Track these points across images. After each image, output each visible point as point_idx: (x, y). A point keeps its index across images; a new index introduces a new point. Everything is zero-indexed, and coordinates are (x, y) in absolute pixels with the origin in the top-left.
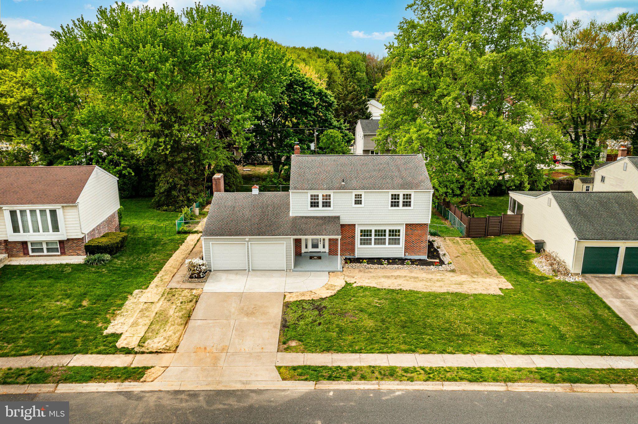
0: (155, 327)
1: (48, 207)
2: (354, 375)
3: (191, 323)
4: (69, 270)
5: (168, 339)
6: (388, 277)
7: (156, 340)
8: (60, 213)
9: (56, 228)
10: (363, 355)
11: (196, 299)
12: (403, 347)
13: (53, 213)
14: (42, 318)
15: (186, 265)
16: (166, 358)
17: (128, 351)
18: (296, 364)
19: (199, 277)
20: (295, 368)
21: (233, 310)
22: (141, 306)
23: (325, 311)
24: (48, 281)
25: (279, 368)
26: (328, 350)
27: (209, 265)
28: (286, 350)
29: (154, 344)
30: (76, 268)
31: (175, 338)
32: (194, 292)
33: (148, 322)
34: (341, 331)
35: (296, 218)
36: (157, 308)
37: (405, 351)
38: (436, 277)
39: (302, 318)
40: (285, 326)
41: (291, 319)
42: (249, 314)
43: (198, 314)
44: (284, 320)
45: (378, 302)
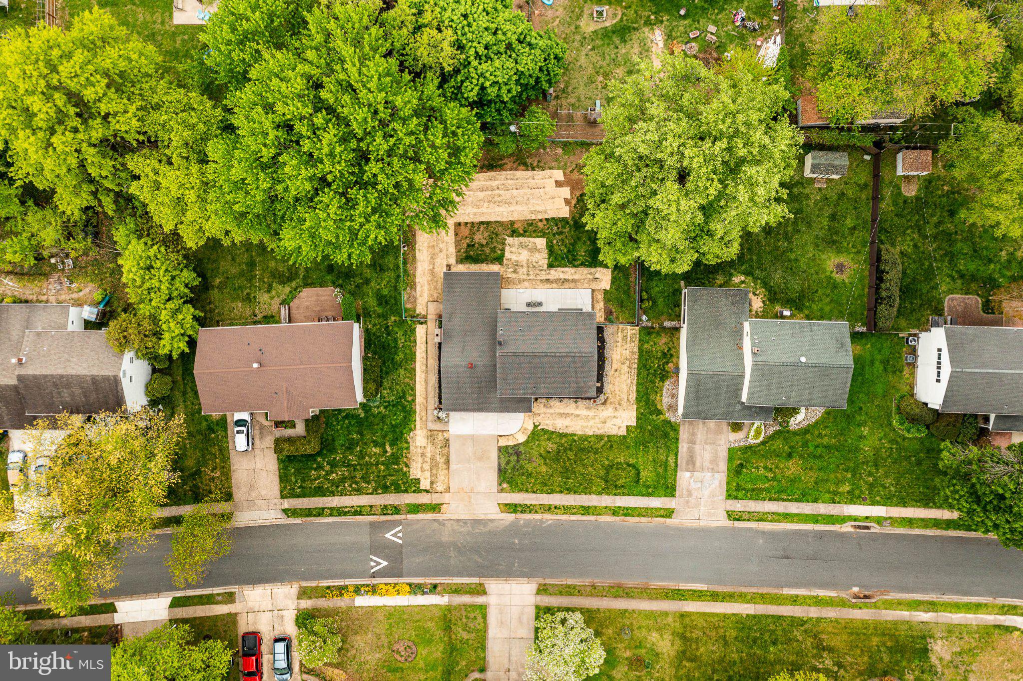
0: (434, 471)
3: (452, 467)
5: (443, 482)
6: (561, 414)
7: (438, 484)
10: (538, 495)
11: (447, 444)
12: (557, 489)
17: (427, 491)
18: (506, 502)
20: (506, 505)
21: (470, 455)
22: (420, 450)
23: (521, 457)
25: (499, 505)
31: (446, 480)
32: (445, 434)
36: (428, 453)
37: (558, 492)
38: (591, 413)
39: (508, 462)
40: (500, 470)
41: (503, 465)
42: (480, 459)
43: (452, 458)
44: (499, 464)
45: (551, 446)
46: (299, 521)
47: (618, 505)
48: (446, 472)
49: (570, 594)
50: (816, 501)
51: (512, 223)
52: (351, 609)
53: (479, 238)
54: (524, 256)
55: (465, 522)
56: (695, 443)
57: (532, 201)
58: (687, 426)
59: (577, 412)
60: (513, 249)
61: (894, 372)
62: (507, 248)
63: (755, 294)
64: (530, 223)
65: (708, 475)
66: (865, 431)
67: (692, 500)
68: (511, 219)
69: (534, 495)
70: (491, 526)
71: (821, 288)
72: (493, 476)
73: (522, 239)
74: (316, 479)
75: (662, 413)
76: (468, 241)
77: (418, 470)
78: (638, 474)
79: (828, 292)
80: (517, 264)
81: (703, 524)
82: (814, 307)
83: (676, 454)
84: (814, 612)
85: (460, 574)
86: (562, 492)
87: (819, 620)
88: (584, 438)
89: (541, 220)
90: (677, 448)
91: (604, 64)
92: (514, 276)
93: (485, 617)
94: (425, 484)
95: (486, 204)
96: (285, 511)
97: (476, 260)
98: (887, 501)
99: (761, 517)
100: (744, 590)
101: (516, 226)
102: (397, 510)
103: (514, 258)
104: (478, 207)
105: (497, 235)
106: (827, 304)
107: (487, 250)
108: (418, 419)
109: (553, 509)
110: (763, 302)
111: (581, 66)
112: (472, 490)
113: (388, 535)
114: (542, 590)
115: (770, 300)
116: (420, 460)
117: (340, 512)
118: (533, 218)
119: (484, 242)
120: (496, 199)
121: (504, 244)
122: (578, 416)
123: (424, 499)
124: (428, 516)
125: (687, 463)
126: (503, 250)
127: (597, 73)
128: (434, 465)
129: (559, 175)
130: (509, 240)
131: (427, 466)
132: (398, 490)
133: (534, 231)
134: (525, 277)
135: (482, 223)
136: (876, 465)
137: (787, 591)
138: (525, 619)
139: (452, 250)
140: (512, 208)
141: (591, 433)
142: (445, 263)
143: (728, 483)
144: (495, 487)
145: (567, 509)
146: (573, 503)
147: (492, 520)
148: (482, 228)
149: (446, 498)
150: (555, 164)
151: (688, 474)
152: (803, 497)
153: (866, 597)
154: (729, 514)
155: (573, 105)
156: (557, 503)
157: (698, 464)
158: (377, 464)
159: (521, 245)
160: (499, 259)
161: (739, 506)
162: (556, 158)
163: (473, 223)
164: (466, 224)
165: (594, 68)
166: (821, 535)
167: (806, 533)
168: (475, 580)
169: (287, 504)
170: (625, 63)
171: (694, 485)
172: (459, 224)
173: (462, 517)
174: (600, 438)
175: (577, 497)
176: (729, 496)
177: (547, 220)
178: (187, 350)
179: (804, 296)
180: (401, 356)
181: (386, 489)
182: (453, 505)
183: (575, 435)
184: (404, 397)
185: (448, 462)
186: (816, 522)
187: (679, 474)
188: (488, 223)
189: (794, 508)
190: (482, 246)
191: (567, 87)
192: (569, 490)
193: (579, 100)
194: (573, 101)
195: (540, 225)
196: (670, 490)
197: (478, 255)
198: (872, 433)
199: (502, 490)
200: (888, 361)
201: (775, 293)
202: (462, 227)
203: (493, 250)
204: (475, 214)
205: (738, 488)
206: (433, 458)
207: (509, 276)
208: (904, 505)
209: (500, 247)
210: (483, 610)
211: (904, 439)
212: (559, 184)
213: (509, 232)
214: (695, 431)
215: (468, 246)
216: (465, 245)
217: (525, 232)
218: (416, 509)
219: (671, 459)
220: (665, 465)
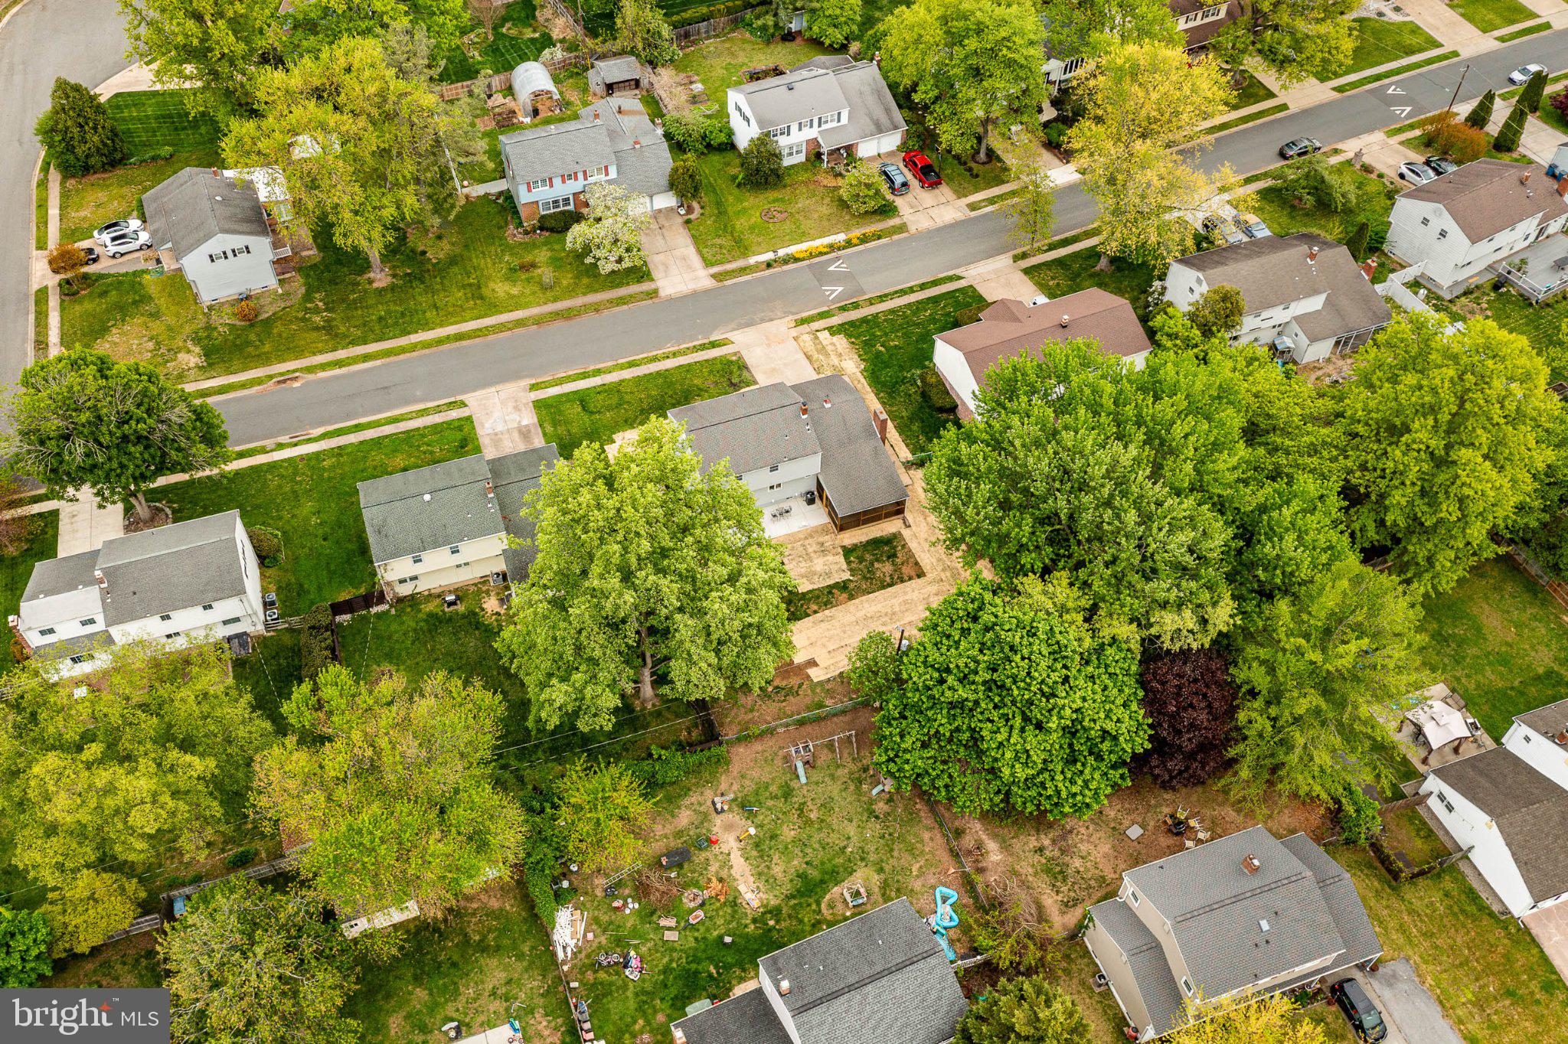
39: (740, 376)
40: (747, 368)
41: (745, 372)
46: (942, 275)
48: (805, 350)
49: (621, 298)
50: (361, 443)
51: (851, 597)
52: (848, 229)
53: (885, 568)
54: (819, 564)
55: (763, 321)
57: (838, 631)
60: (836, 567)
61: (288, 585)
62: (845, 566)
63: (498, 614)
64: (827, 604)
65: (500, 428)
66: (314, 520)
67: (511, 404)
68: (856, 601)
69: (697, 360)
70: (733, 325)
71: (407, 649)
72: (749, 360)
73: (831, 582)
74: (945, 306)
76: (898, 561)
77: (841, 342)
78: (584, 408)
79: (397, 646)
80: (824, 552)
81: (493, 389)
82: (413, 624)
84: (341, 354)
85: (747, 283)
87: (335, 349)
89: (815, 612)
91: (816, 837)
92: (821, 539)
93: (704, 259)
94: (824, 336)
95: (897, 609)
96: (960, 278)
97: (877, 543)
98: (272, 466)
99: (424, 412)
100: (427, 351)
101: (845, 595)
102: (843, 309)
103: (830, 558)
104: (905, 602)
105: (864, 577)
106: (396, 632)
107: (868, 557)
108: (863, 380)
109: (670, 356)
110: (483, 610)
111: (851, 820)
112: (769, 345)
113: (840, 289)
114: (654, 294)
115: (475, 614)
116: (840, 350)
118: (827, 612)
119: (876, 565)
120: (886, 619)
121: (851, 570)
123: (816, 325)
124: (805, 315)
125: (529, 431)
126: (849, 563)
127: (822, 821)
128: (822, 350)
129: (816, 674)
130: (847, 576)
131: (829, 348)
132: (852, 324)
133: (818, 597)
134: (807, 542)
135: (891, 585)
136: (294, 492)
137: (378, 363)
138: (661, 268)
139: (913, 545)
140: (860, 614)
142: (914, 528)
143: (474, 428)
144: (744, 353)
145: (655, 359)
147: (734, 330)
148: (888, 579)
149: (794, 332)
150: (829, 686)
151: (525, 422)
152: (377, 442)
153: (284, 381)
154: (463, 404)
155: (838, 767)
157: (516, 435)
158: (886, 334)
159: (828, 574)
160: (848, 552)
161: (455, 414)
162: (830, 693)
163: (902, 581)
164: (910, 579)
165: (829, 826)
166: (348, 417)
167: (365, 414)
168: (728, 283)
169: (962, 284)
170: (786, 848)
171: (516, 416)
172: (919, 576)
173: (768, 324)
176: (469, 419)
177: (808, 615)
178: (1150, 324)
179: (430, 631)
180: (915, 428)
181: (864, 320)
182: (784, 329)
184: (890, 394)
185: (809, 357)
186: (356, 426)
187: (535, 420)
188: (884, 587)
189: (388, 430)
190: (877, 560)
191: (858, 788)
193: (833, 777)
194: (840, 772)
195: (815, 607)
196: (539, 405)
197: (878, 548)
198: (307, 519)
199: (735, 354)
200: (299, 595)
201: (470, 623)
202: (913, 573)
203: (861, 560)
204: (906, 593)
205: (460, 428)
206: (827, 355)
207: (827, 538)
208: (252, 468)
209: (853, 565)
210: (708, 263)
211: (263, 524)
212: (812, 663)
213: (852, 586)
215: (894, 555)
216: (899, 555)
217: (830, 592)
218: (822, 316)
219: (549, 428)
220: (555, 424)
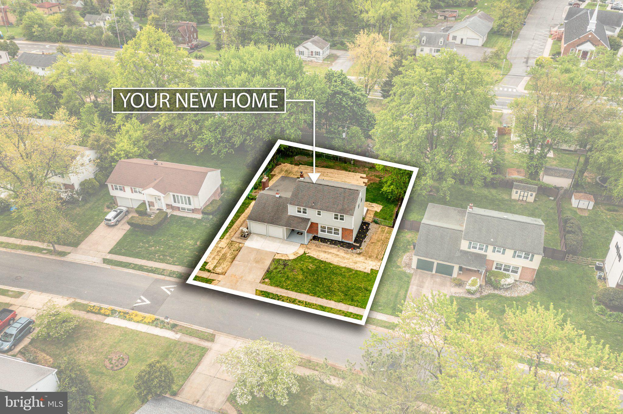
0: (221, 261)
1: (187, 196)
2: (280, 299)
3: (234, 262)
4: (194, 222)
5: (223, 269)
6: (325, 252)
7: (219, 268)
8: (191, 199)
9: (190, 204)
10: (289, 291)
11: (239, 249)
12: (306, 291)
13: (189, 198)
14: (182, 248)
15: (239, 231)
16: (221, 276)
17: (209, 271)
18: (263, 290)
19: (244, 237)
20: (262, 292)
21: (252, 259)
22: (218, 249)
23: (287, 267)
24: (186, 229)
25: (257, 290)
26: (277, 286)
27: (250, 231)
28: (263, 282)
29: (219, 270)
30: (198, 221)
31: (226, 268)
32: (241, 245)
33: (219, 258)
34: (288, 278)
35: (291, 216)
36: (223, 252)
37: (305, 293)
38: (348, 256)
39: (276, 268)
40: (268, 271)
41: (272, 268)
42: (257, 262)
43: (238, 258)
44: (269, 268)
45: (311, 266)
46: (108, 267)
47: (350, 311)
48: (229, 264)
52: (99, 323)
56: (423, 287)
58: (418, 276)
59: (338, 253)
69: (286, 291)
72: (261, 273)
74: (139, 248)
75: (400, 267)
77: (210, 258)
83: (407, 291)
85: (200, 324)
86: (308, 294)
88: (338, 268)
90: (408, 287)
93: (202, 356)
94: (210, 266)
96: (105, 260)
108: (227, 234)
109: (297, 301)
112: (241, 278)
113: (162, 288)
116: (215, 254)
117: (141, 268)
122: (337, 255)
123: (204, 274)
128: (223, 258)
129: (363, 175)
141: (344, 266)
144: (259, 280)
145: (308, 304)
146: (314, 302)
149: (220, 278)
156: (301, 299)
158: (185, 250)
168: (210, 331)
169: (110, 256)
174: (349, 270)
175: (319, 299)
181: (181, 263)
182: (222, 283)
183: (331, 264)
185: (233, 259)
192: (315, 294)
196: (396, 312)
206: (224, 255)
210: (204, 351)
212: (362, 178)
214: (424, 280)
219: (402, 293)
